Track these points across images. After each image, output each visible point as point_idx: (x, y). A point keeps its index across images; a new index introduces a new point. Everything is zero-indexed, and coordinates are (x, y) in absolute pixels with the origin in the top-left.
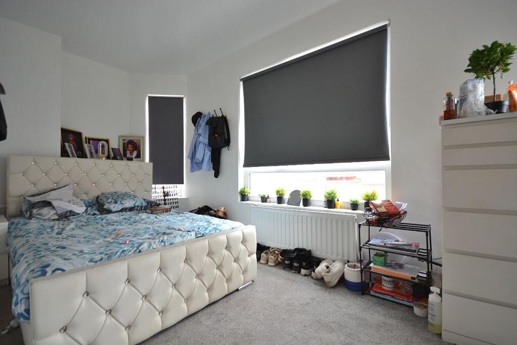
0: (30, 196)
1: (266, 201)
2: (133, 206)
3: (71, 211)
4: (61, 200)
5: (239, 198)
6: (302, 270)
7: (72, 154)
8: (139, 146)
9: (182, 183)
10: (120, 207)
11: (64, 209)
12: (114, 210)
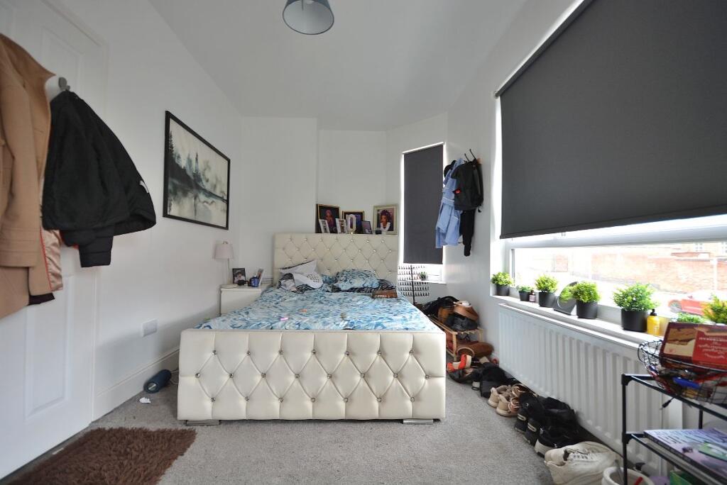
0: (283, 269)
1: (528, 300)
2: (362, 287)
3: (306, 285)
4: (302, 274)
5: (492, 289)
6: (538, 443)
7: (325, 229)
8: (393, 216)
9: (440, 262)
10: (349, 287)
11: (301, 282)
12: (342, 289)
